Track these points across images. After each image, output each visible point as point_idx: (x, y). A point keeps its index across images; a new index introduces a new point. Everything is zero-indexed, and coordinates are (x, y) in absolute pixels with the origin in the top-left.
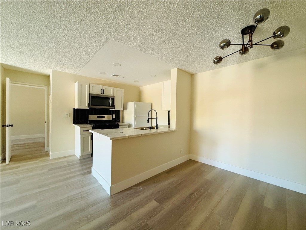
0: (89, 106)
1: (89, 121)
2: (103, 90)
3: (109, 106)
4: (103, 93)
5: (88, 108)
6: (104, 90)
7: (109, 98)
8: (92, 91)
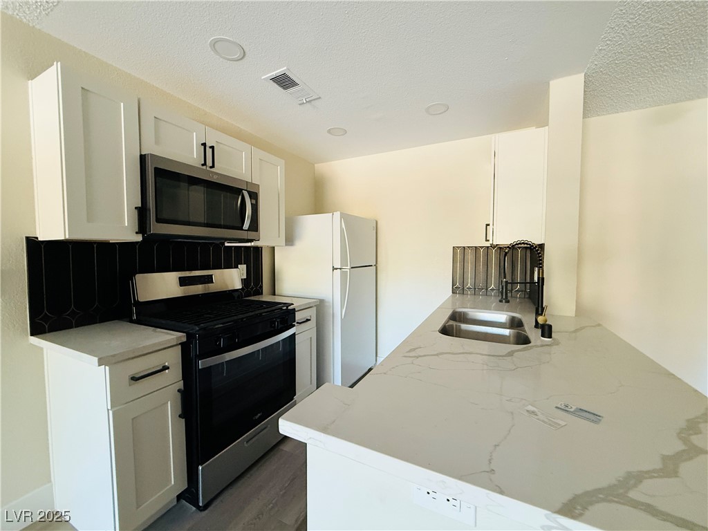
0: (142, 227)
1: (138, 304)
2: (209, 151)
3: (241, 228)
4: (209, 163)
5: (139, 238)
6: (212, 148)
7: (238, 191)
8: (157, 142)
